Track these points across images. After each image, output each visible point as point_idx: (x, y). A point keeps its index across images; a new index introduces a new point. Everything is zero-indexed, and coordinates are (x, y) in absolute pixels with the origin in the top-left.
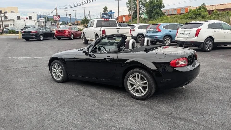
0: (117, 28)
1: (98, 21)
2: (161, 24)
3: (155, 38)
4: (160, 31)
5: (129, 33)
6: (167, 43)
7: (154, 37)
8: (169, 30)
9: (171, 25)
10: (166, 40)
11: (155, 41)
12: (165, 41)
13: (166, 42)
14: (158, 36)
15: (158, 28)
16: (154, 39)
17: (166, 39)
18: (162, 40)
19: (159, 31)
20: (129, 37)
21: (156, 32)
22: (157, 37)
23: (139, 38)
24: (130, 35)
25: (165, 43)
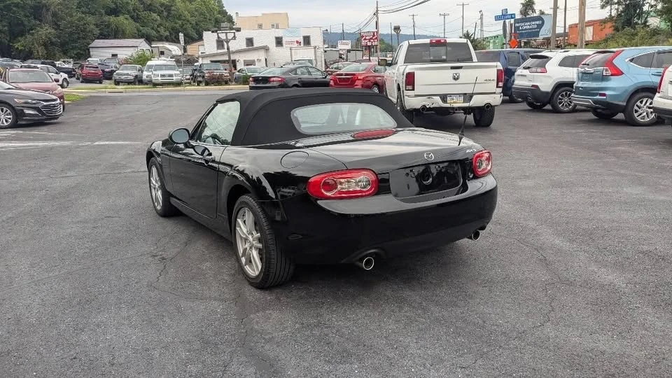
0: (453, 68)
1: (410, 46)
2: (623, 51)
3: (598, 97)
4: (618, 73)
5: (493, 80)
6: (645, 114)
7: (596, 94)
8: (654, 70)
9: (664, 52)
10: (638, 103)
11: (599, 108)
12: (636, 108)
13: (640, 111)
14: (607, 93)
15: (609, 64)
16: (596, 102)
17: (641, 102)
18: (625, 104)
19: (612, 75)
20: (494, 93)
21: (604, 78)
22: (604, 95)
23: (562, 96)
24: (497, 87)
25: (636, 115)
